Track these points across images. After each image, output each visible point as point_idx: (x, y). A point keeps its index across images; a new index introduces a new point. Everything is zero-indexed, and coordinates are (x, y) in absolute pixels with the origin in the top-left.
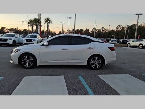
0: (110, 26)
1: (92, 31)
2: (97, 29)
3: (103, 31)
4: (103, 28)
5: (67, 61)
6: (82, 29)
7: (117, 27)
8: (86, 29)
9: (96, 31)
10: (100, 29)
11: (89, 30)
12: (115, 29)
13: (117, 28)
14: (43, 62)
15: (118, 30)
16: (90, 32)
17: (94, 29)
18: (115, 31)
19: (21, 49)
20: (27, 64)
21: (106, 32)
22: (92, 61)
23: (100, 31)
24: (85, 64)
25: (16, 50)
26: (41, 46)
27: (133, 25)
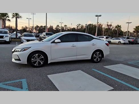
0: (72, 24)
1: (55, 28)
3: (65, 28)
4: (65, 26)
5: (75, 57)
7: (77, 25)
8: (50, 26)
9: (60, 28)
10: (63, 27)
11: (53, 27)
12: (76, 27)
13: (78, 27)
14: (54, 59)
15: (79, 28)
16: (54, 29)
17: (58, 26)
18: (76, 29)
19: (31, 47)
20: (37, 63)
21: (68, 29)
22: (94, 55)
23: (63, 28)
24: (90, 58)
25: (24, 48)
26: (51, 43)
27: (90, 24)
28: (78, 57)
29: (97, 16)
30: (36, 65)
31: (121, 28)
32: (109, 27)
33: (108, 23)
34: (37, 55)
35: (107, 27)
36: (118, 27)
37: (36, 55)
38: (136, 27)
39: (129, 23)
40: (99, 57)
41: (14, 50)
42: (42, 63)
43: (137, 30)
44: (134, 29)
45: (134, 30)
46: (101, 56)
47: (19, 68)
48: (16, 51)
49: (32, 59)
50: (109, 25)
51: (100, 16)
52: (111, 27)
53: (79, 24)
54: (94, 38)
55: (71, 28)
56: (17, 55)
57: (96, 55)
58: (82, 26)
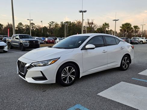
0: (42, 21)
1: (17, 28)
2: (24, 25)
3: (32, 27)
4: (32, 24)
5: (106, 66)
7: (50, 23)
8: (7, 24)
9: (24, 28)
10: (29, 25)
13: (50, 25)
14: (85, 72)
15: (52, 27)
17: (21, 24)
18: (48, 28)
19: (60, 58)
20: (68, 79)
21: (37, 29)
23: (29, 27)
24: (119, 66)
25: (50, 60)
26: (81, 50)
27: (66, 22)
28: (109, 65)
29: (81, 12)
30: (66, 82)
31: (109, 26)
32: (91, 25)
33: (88, 20)
34: (67, 68)
35: (88, 26)
36: (106, 25)
37: (66, 69)
38: (123, 25)
39: (116, 20)
40: (127, 63)
41: (30, 65)
42: (73, 79)
43: (124, 29)
44: (121, 27)
45: (121, 29)
49: (62, 75)
50: (90, 22)
51: (85, 12)
52: (93, 26)
53: (52, 22)
54: (120, 41)
55: (41, 27)
56: (41, 72)
57: (124, 61)
58: (57, 25)
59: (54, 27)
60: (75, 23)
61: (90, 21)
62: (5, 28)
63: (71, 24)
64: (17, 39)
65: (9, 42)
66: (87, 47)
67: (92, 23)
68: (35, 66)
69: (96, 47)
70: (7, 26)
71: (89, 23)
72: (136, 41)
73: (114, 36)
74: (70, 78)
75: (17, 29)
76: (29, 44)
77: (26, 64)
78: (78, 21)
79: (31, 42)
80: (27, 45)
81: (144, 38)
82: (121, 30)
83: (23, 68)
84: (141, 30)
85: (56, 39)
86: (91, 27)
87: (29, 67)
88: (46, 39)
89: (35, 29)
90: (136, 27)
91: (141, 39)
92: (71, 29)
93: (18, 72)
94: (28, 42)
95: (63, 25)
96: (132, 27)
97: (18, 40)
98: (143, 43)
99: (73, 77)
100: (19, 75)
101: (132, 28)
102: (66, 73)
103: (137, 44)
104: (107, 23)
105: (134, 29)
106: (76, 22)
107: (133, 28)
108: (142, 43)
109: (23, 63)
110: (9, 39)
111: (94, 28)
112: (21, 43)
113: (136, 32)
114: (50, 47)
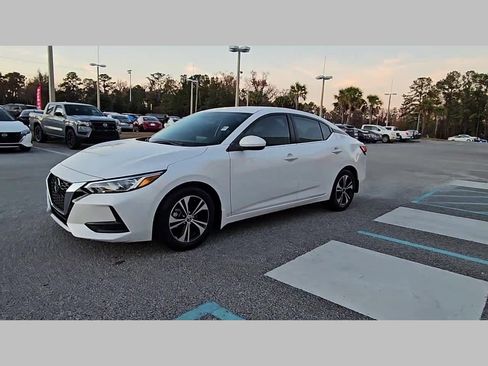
0: (130, 72)
1: (62, 86)
2: (82, 79)
3: (105, 86)
4: (105, 77)
6: (17, 75)
7: (151, 78)
8: (37, 75)
10: (95, 79)
12: (145, 83)
13: (153, 83)
14: (236, 212)
15: (157, 87)
17: (73, 76)
18: (147, 90)
19: (165, 171)
20: (187, 229)
21: (116, 91)
22: (338, 186)
23: (95, 86)
24: (327, 197)
25: (138, 176)
26: (228, 150)
27: (196, 76)
29: (234, 50)
30: (182, 239)
31: (306, 93)
32: (259, 88)
33: (254, 74)
34: (187, 199)
35: (253, 90)
36: (300, 89)
37: (183, 202)
38: (341, 92)
39: (324, 79)
40: (348, 191)
41: (82, 188)
42: (202, 230)
43: (343, 102)
44: (336, 96)
45: (336, 101)
46: (351, 187)
47: (120, 263)
48: (93, 189)
49: (172, 220)
50: (257, 80)
51: (245, 50)
52: (265, 89)
53: (158, 74)
54: (332, 131)
55: (128, 86)
56: (111, 208)
57: (341, 185)
58: (169, 82)
59: (163, 87)
60: (219, 81)
61: (259, 78)
62: (30, 84)
63: (208, 82)
64: (59, 114)
65: (37, 124)
66: (244, 142)
67: (264, 83)
68: (96, 191)
69: (267, 145)
70: (36, 81)
71: (254, 82)
72: (373, 136)
73: (319, 118)
74: (194, 229)
75: (63, 89)
76: (89, 130)
77: (70, 184)
78: (227, 74)
79: (96, 125)
80: (86, 133)
81: (393, 128)
82: (336, 104)
83: (62, 197)
84: (385, 107)
85: (166, 120)
86: (261, 92)
87: (77, 195)
88: (140, 120)
89: (110, 92)
90: (373, 99)
91: (383, 131)
92: (208, 97)
93: (49, 208)
94: (87, 124)
95: (186, 85)
96: (364, 97)
97: (61, 119)
98: (389, 141)
99: (203, 226)
100: (52, 215)
101: (363, 101)
102: (181, 215)
103: (373, 141)
104: (302, 85)
105: (369, 104)
106: (221, 78)
107: (367, 100)
108: (385, 139)
109: (61, 181)
110: (38, 115)
111: (269, 96)
112: (68, 127)
113: (374, 111)
114: (143, 140)
